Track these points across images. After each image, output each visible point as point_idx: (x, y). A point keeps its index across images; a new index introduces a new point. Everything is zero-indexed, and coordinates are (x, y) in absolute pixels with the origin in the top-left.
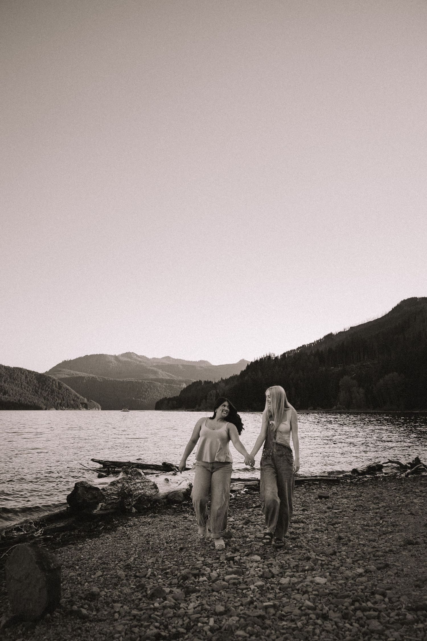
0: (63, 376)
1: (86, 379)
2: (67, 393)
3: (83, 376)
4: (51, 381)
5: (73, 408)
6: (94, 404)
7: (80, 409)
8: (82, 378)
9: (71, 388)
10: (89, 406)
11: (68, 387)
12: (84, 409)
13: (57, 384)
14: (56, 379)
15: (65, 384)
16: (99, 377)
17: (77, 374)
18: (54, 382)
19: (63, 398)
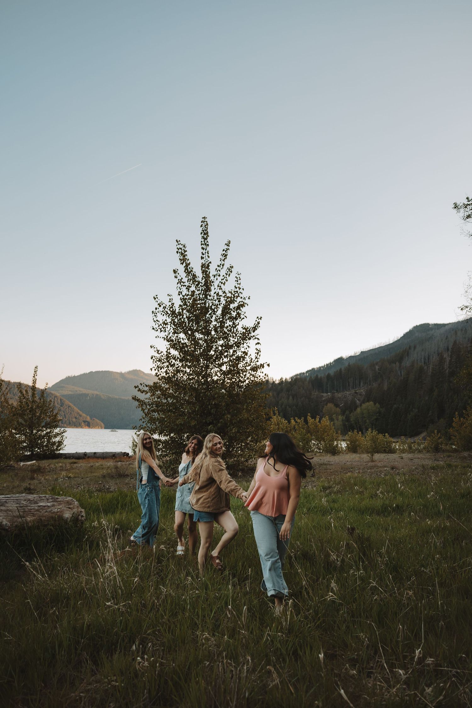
0: (66, 393)
1: (89, 397)
2: (70, 411)
3: (87, 393)
4: (53, 397)
5: (75, 426)
6: (97, 423)
7: (82, 427)
8: (86, 395)
9: (74, 405)
10: (91, 424)
11: (70, 404)
12: (87, 427)
13: (59, 400)
14: (58, 395)
15: (67, 401)
16: (103, 395)
17: (81, 391)
18: (56, 399)
19: (65, 415)
